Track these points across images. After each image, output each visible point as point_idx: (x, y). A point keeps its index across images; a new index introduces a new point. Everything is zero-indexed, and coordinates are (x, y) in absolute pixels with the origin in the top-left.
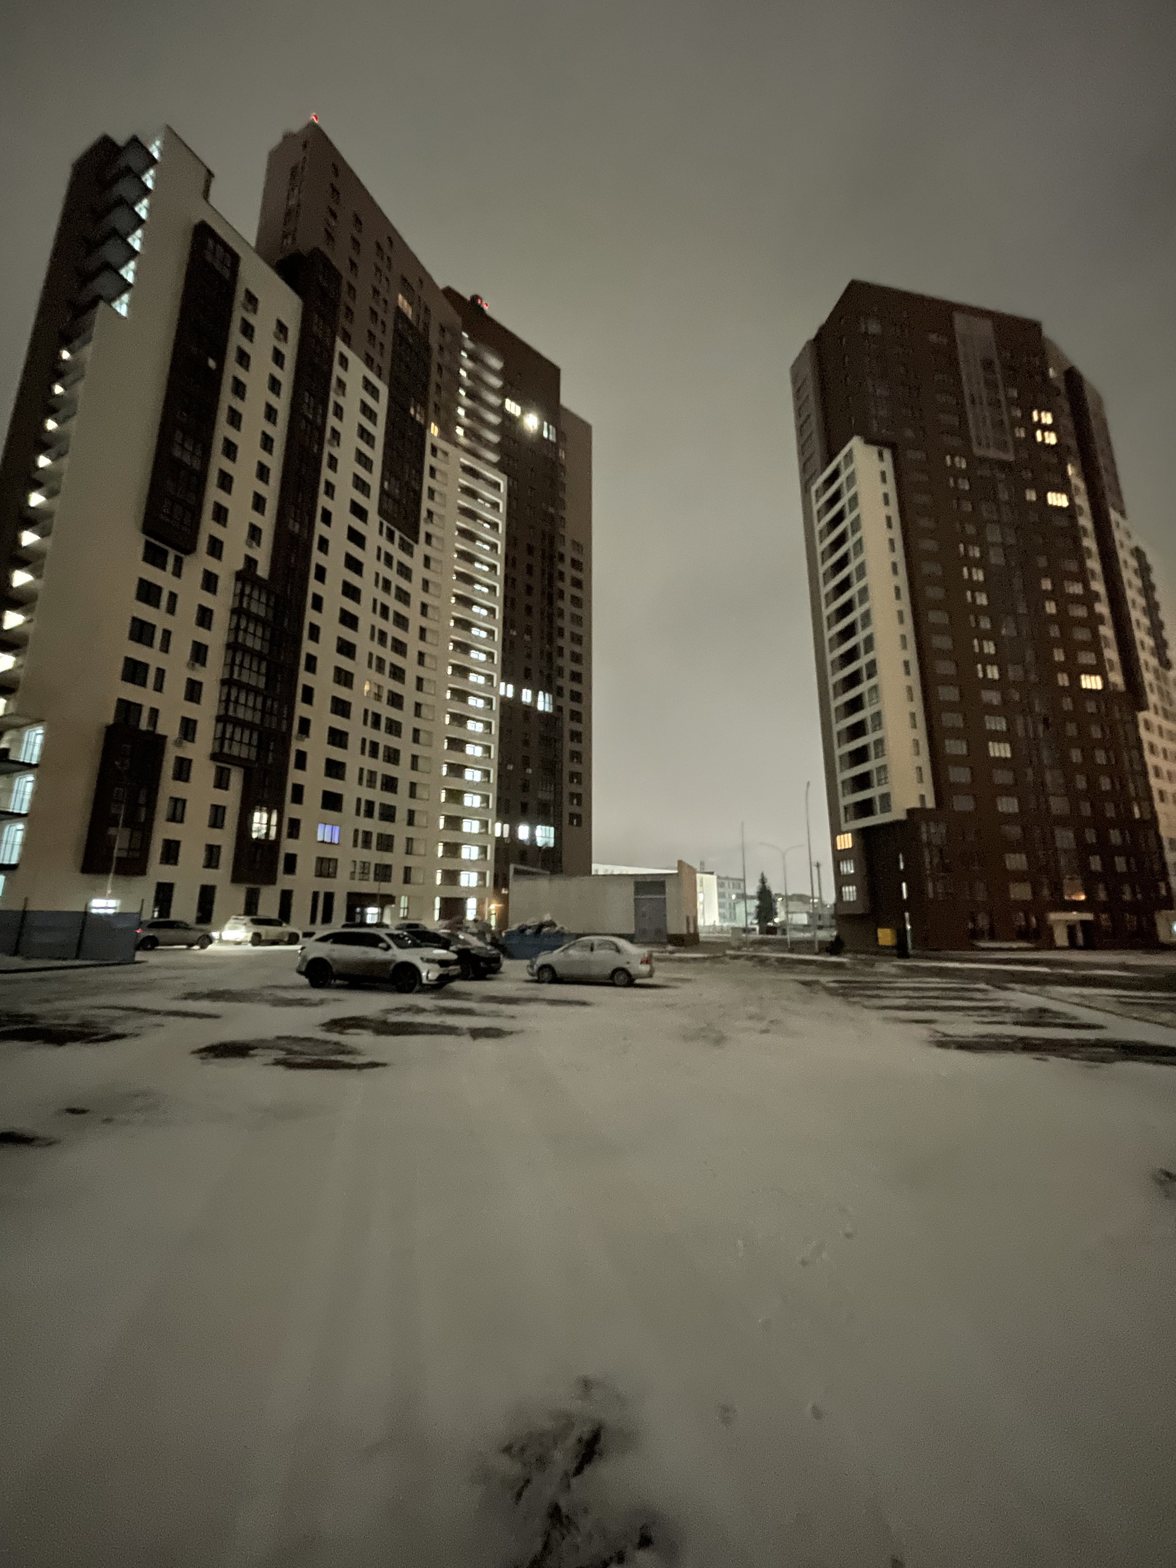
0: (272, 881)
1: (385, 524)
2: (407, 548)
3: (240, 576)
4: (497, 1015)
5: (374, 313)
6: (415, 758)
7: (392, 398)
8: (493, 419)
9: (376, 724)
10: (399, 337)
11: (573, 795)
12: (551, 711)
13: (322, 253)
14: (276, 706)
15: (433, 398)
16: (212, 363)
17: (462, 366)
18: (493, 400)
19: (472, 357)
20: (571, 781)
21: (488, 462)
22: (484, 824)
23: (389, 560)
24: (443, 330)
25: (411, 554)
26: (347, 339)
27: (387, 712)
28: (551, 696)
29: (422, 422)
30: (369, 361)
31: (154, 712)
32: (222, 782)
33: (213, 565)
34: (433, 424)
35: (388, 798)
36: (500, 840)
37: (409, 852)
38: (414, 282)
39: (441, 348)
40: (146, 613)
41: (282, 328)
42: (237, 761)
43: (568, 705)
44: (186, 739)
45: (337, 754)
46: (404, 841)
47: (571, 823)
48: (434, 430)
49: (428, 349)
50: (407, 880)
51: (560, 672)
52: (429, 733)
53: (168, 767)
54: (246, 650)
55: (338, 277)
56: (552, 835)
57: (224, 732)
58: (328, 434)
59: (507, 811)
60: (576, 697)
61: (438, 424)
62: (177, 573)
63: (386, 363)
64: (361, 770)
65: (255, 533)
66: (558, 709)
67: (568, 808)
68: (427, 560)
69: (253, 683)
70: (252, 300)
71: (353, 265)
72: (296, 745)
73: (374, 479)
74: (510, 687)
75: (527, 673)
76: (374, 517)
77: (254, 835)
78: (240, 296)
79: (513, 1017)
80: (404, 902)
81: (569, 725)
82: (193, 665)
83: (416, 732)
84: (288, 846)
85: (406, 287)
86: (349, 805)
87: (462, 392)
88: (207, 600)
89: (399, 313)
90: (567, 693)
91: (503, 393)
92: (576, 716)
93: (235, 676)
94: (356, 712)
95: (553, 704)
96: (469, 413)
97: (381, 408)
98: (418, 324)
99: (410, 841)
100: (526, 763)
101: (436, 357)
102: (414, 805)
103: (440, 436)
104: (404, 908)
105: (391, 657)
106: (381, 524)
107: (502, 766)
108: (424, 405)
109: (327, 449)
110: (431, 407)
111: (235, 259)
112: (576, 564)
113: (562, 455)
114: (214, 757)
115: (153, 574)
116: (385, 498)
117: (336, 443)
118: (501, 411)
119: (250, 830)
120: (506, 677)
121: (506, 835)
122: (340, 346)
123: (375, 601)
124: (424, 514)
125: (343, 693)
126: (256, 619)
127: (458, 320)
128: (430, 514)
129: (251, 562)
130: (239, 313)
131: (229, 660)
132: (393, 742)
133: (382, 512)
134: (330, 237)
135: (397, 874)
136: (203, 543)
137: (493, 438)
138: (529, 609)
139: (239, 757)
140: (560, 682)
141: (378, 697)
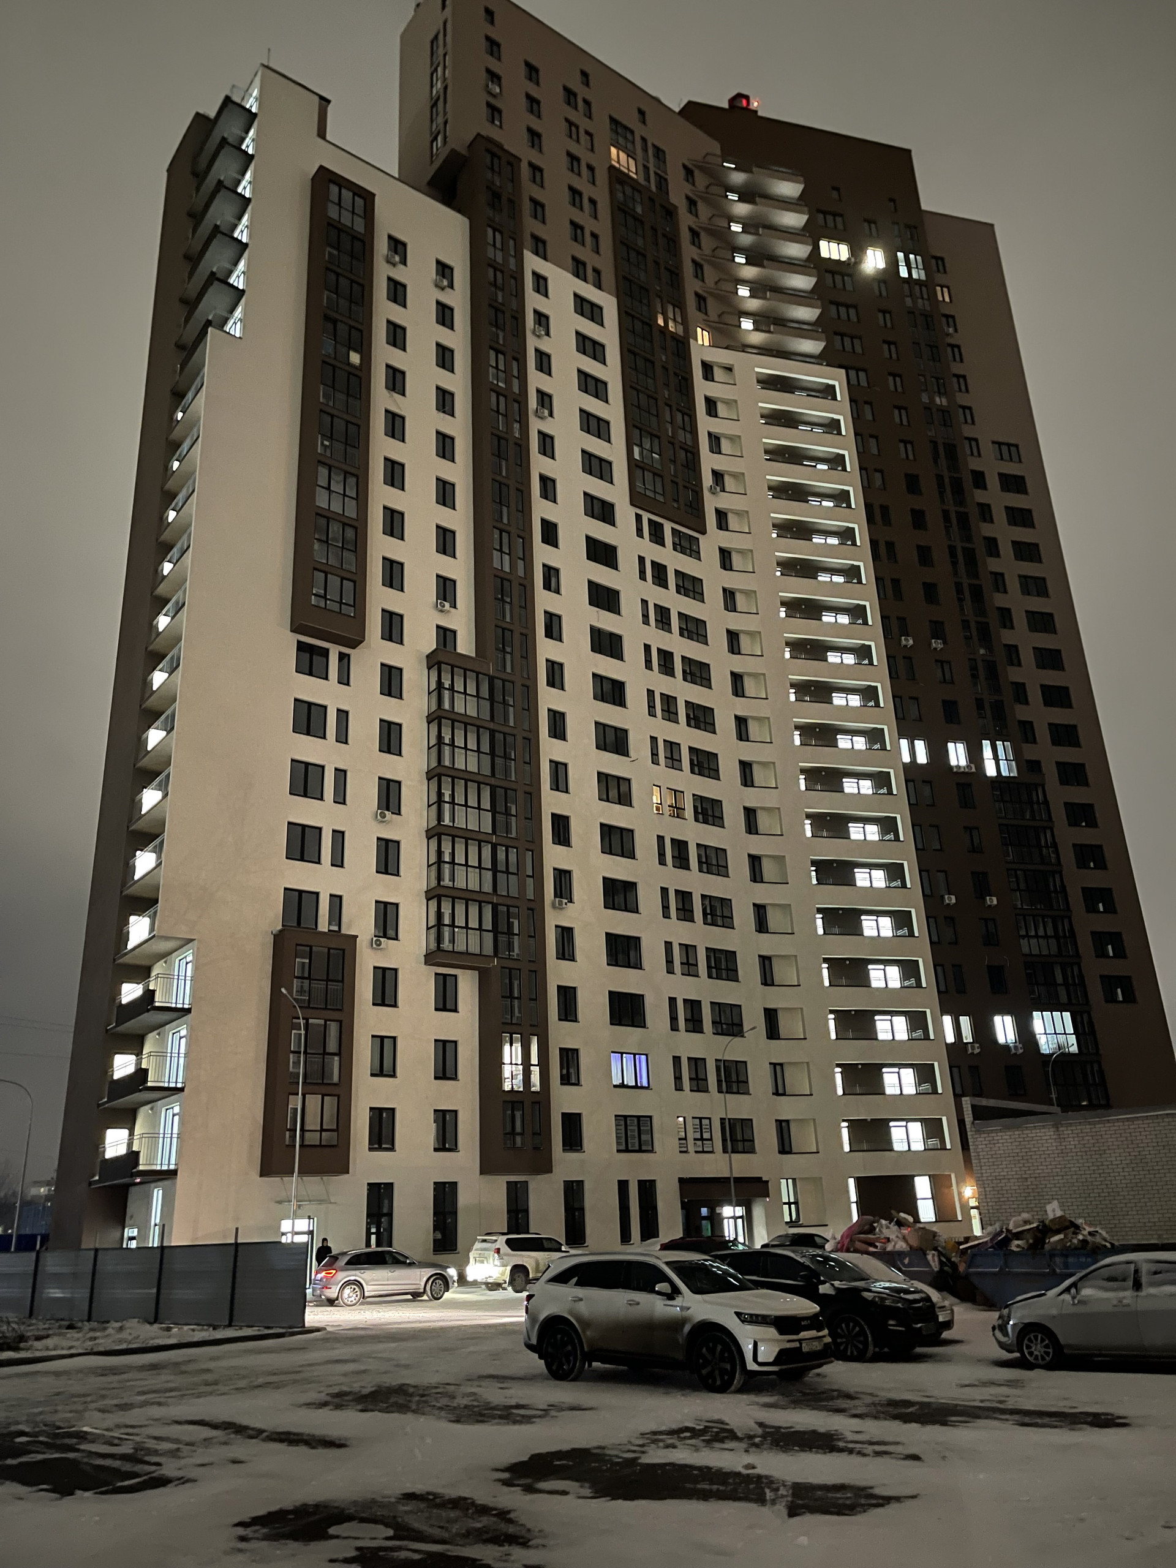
0: (544, 1166)
1: (646, 516)
2: (688, 547)
3: (434, 661)
4: (881, 1449)
5: (575, 192)
6: (760, 910)
7: (625, 314)
8: (802, 282)
9: (682, 861)
10: (621, 211)
11: (1100, 939)
12: (1014, 774)
13: (489, 140)
14: (513, 858)
15: (691, 286)
16: (355, 358)
17: (732, 219)
18: (797, 250)
19: (746, 196)
20: (1092, 909)
21: (805, 357)
22: (917, 1021)
23: (660, 574)
24: (689, 172)
25: (695, 554)
26: (540, 248)
27: (694, 833)
28: (1008, 744)
29: (680, 331)
30: (579, 269)
31: (337, 900)
32: (446, 1001)
33: (392, 654)
34: (699, 330)
35: (724, 992)
36: (956, 1050)
37: (779, 1091)
38: (630, 120)
39: (692, 203)
40: (310, 749)
41: (444, 270)
42: (464, 960)
43: (1050, 755)
44: (385, 936)
45: (622, 923)
46: (767, 1070)
47: (1111, 999)
48: (703, 337)
49: (670, 212)
50: (785, 1148)
51: (1020, 692)
52: (780, 860)
53: (364, 987)
54: (455, 775)
55: (513, 161)
56: (1070, 1029)
57: (439, 915)
58: (533, 402)
59: (961, 991)
60: (1065, 735)
61: (708, 326)
62: (345, 679)
63: (605, 261)
64: (668, 945)
65: (446, 589)
66: (1028, 766)
67: (1094, 969)
68: (725, 558)
69: (473, 826)
70: (398, 246)
71: (534, 136)
72: (553, 920)
73: (615, 451)
74: (920, 746)
75: (951, 711)
76: (625, 513)
77: (507, 1087)
78: (381, 247)
79: (915, 1458)
80: (786, 1191)
81: (1058, 795)
82: (383, 816)
83: (755, 861)
84: (564, 1099)
85: (620, 132)
86: (656, 1013)
87: (740, 259)
88: (391, 709)
89: (617, 176)
90: (1042, 733)
91: (812, 234)
92: (1072, 774)
93: (447, 821)
94: (645, 845)
95: (1016, 759)
96: (758, 289)
97: (608, 334)
98: (648, 179)
99: (777, 1068)
100: (982, 887)
101: (685, 220)
102: (775, 998)
103: (714, 345)
104: (789, 1204)
105: (687, 737)
106: (639, 518)
107: (931, 899)
108: (679, 304)
109: (535, 425)
110: (691, 302)
111: (368, 197)
112: (1014, 484)
113: (945, 296)
114: (430, 959)
115: (312, 689)
116: (639, 472)
117: (546, 412)
118: (815, 263)
119: (500, 1079)
120: (908, 729)
121: (967, 1036)
122: (532, 263)
123: (647, 648)
124: (707, 480)
125: (617, 815)
126: (466, 723)
127: (715, 147)
128: (718, 476)
129: (446, 635)
130: (382, 272)
131: (434, 798)
132: (715, 886)
133: (636, 499)
134: (494, 111)
135: (765, 1136)
136: (374, 624)
137: (806, 313)
138: (930, 592)
139: (467, 953)
140: (1022, 713)
141: (677, 811)
